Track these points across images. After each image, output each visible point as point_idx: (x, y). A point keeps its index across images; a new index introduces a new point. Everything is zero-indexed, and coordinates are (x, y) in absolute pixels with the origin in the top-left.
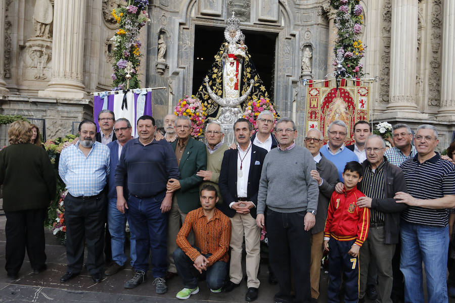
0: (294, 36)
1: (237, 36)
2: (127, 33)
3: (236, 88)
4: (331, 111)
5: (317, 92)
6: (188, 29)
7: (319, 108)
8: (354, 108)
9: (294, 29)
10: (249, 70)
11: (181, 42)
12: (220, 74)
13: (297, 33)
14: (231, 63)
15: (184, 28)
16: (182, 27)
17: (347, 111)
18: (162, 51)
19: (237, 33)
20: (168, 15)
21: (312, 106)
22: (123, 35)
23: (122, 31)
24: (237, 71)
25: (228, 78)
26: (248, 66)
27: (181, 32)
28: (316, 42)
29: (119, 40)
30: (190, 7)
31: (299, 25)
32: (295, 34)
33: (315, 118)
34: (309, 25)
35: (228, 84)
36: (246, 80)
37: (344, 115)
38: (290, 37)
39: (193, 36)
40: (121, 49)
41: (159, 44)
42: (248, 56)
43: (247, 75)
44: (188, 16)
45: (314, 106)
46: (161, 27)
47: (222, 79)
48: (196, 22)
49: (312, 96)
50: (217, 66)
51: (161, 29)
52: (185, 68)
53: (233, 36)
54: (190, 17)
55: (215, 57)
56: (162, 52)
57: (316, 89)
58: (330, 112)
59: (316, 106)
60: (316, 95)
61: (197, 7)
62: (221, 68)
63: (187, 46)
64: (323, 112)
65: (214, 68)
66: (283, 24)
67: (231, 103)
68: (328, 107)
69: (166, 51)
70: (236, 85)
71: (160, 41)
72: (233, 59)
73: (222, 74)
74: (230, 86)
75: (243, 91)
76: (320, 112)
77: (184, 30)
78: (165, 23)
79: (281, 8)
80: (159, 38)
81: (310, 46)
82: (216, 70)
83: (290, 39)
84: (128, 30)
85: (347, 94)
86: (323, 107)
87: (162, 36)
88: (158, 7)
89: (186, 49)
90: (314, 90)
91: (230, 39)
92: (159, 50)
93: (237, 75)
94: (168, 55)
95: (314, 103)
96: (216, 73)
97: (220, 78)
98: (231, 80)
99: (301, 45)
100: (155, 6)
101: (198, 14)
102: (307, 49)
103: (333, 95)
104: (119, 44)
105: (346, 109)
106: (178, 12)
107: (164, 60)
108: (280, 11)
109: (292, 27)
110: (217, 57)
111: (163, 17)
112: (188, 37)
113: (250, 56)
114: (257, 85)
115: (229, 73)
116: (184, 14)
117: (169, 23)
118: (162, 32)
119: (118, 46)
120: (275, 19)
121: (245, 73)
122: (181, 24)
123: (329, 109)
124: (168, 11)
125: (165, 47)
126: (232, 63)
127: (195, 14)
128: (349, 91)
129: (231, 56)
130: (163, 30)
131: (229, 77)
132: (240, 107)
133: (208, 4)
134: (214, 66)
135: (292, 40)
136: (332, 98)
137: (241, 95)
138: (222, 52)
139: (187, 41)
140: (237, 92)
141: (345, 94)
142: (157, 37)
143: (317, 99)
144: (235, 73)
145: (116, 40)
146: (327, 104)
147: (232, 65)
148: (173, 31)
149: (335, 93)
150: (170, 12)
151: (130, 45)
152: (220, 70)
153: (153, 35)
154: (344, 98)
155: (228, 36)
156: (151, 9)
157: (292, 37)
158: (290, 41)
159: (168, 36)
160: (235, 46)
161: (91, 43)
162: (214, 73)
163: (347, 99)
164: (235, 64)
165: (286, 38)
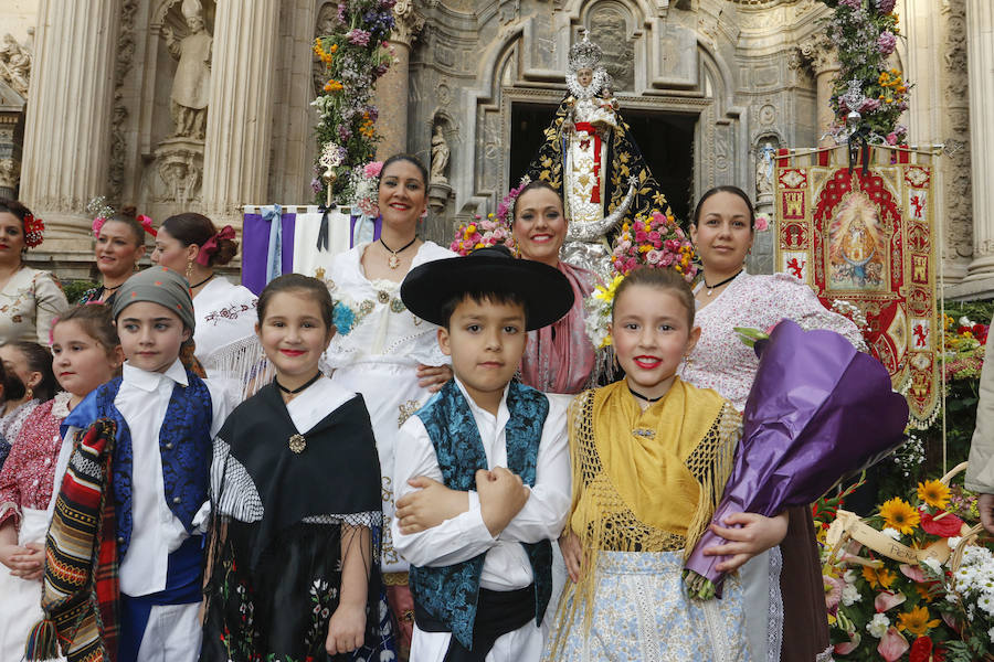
0: (736, 116)
1: (594, 81)
2: (344, 86)
3: (595, 200)
4: (839, 224)
5: (801, 179)
6: (496, 111)
7: (809, 217)
8: (897, 217)
9: (735, 102)
10: (624, 158)
11: (482, 141)
12: (557, 170)
13: (742, 110)
14: (583, 143)
15: (487, 110)
16: (483, 106)
17: (880, 226)
18: (441, 160)
19: (596, 74)
20: (453, 84)
21: (790, 212)
22: (336, 93)
23: (336, 85)
24: (597, 159)
25: (576, 178)
26: (623, 148)
27: (482, 119)
28: (787, 130)
29: (329, 104)
30: (501, 64)
31: (747, 94)
32: (737, 112)
33: (799, 243)
34: (769, 93)
35: (575, 191)
36: (619, 179)
37: (874, 233)
38: (727, 120)
39: (508, 127)
40: (333, 124)
41: (433, 146)
42: (622, 126)
43: (621, 170)
44: (497, 84)
45: (794, 212)
46: (437, 109)
47: (561, 179)
48: (514, 96)
49: (787, 186)
50: (549, 153)
51: (438, 113)
52: (489, 195)
53: (586, 83)
54: (501, 86)
55: (546, 132)
56: (440, 163)
57: (798, 171)
58: (837, 227)
59: (799, 213)
60: (798, 187)
61: (515, 64)
62: (559, 155)
63: (495, 148)
64: (819, 227)
65: (543, 158)
66: (709, 93)
67: (584, 232)
68: (829, 216)
69: (449, 160)
70: (595, 191)
71: (437, 140)
72: (586, 133)
73: (562, 171)
74: (581, 195)
75: (612, 204)
76: (813, 228)
77: (489, 114)
78: (447, 99)
79: (704, 56)
80: (434, 133)
81: (773, 138)
82: (547, 162)
83: (728, 124)
84: (350, 81)
85: (877, 183)
86: (818, 216)
87: (440, 128)
88: (432, 67)
89: (493, 154)
90: (791, 173)
91: (580, 88)
92: (432, 157)
93: (596, 170)
94: (453, 169)
95: (794, 206)
96: (549, 168)
97: (556, 179)
98: (584, 181)
99: (753, 137)
100: (425, 66)
101: (518, 80)
102: (768, 145)
103: (843, 186)
104: (328, 113)
105: (877, 218)
106: (474, 77)
107: (445, 179)
108: (702, 64)
109: (730, 98)
110: (549, 133)
111: (443, 89)
112: (497, 126)
113: (627, 126)
114: (645, 191)
115: (577, 165)
116: (487, 79)
117: (456, 101)
118: (440, 120)
119: (326, 119)
120: (691, 81)
121: (616, 165)
122: (480, 101)
123: (832, 221)
124: (452, 76)
125: (446, 150)
126: (585, 143)
127: (512, 78)
128: (882, 175)
129: (582, 126)
130: (442, 116)
131: (577, 174)
132: (605, 241)
133: (540, 56)
134: (544, 152)
135: (731, 126)
136: (840, 193)
137: (606, 213)
138: (561, 119)
139: (495, 138)
140: (598, 208)
141: (871, 184)
142: (428, 130)
143: (800, 196)
144: (592, 166)
145: (322, 104)
146: (827, 208)
147: (584, 148)
148: (462, 116)
149: (847, 181)
150: (458, 77)
151: (352, 112)
152: (556, 161)
153: (420, 126)
154: (871, 192)
155: (576, 83)
156: (417, 71)
157: (732, 121)
158: (727, 129)
159: (454, 128)
160: (590, 103)
161: (287, 146)
162: (543, 168)
163: (878, 195)
164: (592, 143)
165: (718, 124)
